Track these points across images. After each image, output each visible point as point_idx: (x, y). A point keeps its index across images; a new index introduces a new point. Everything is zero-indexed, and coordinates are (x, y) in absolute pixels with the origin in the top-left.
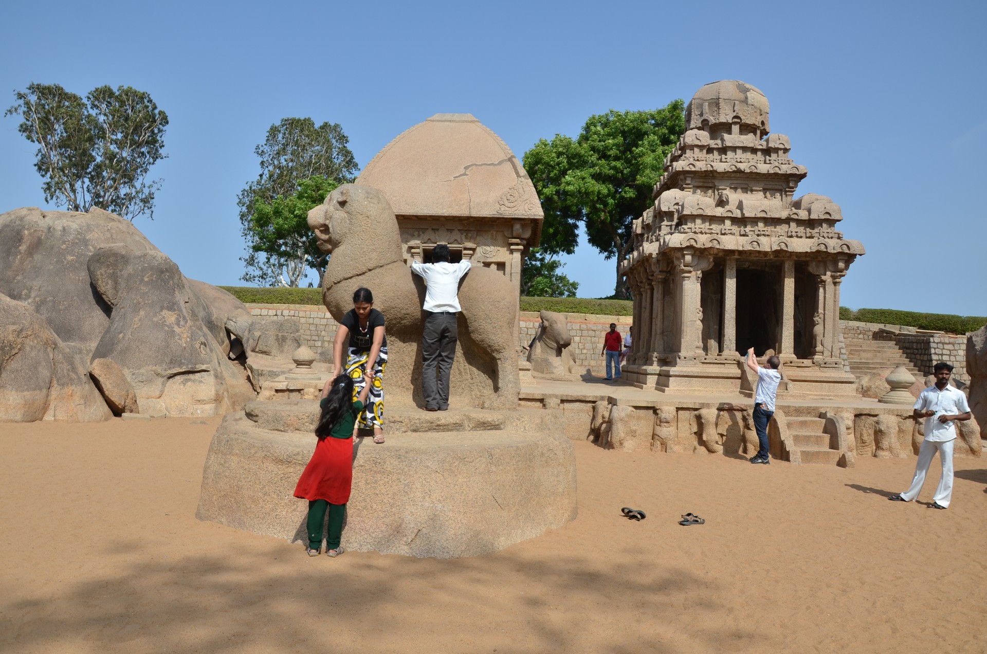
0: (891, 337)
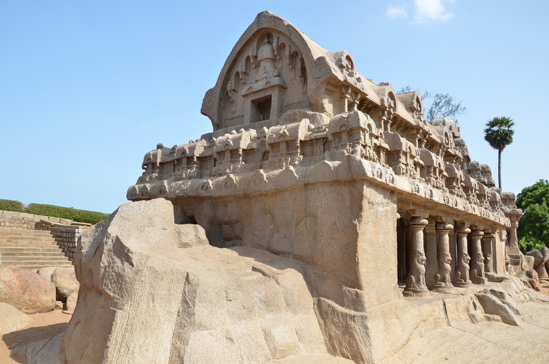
0: (48, 227)
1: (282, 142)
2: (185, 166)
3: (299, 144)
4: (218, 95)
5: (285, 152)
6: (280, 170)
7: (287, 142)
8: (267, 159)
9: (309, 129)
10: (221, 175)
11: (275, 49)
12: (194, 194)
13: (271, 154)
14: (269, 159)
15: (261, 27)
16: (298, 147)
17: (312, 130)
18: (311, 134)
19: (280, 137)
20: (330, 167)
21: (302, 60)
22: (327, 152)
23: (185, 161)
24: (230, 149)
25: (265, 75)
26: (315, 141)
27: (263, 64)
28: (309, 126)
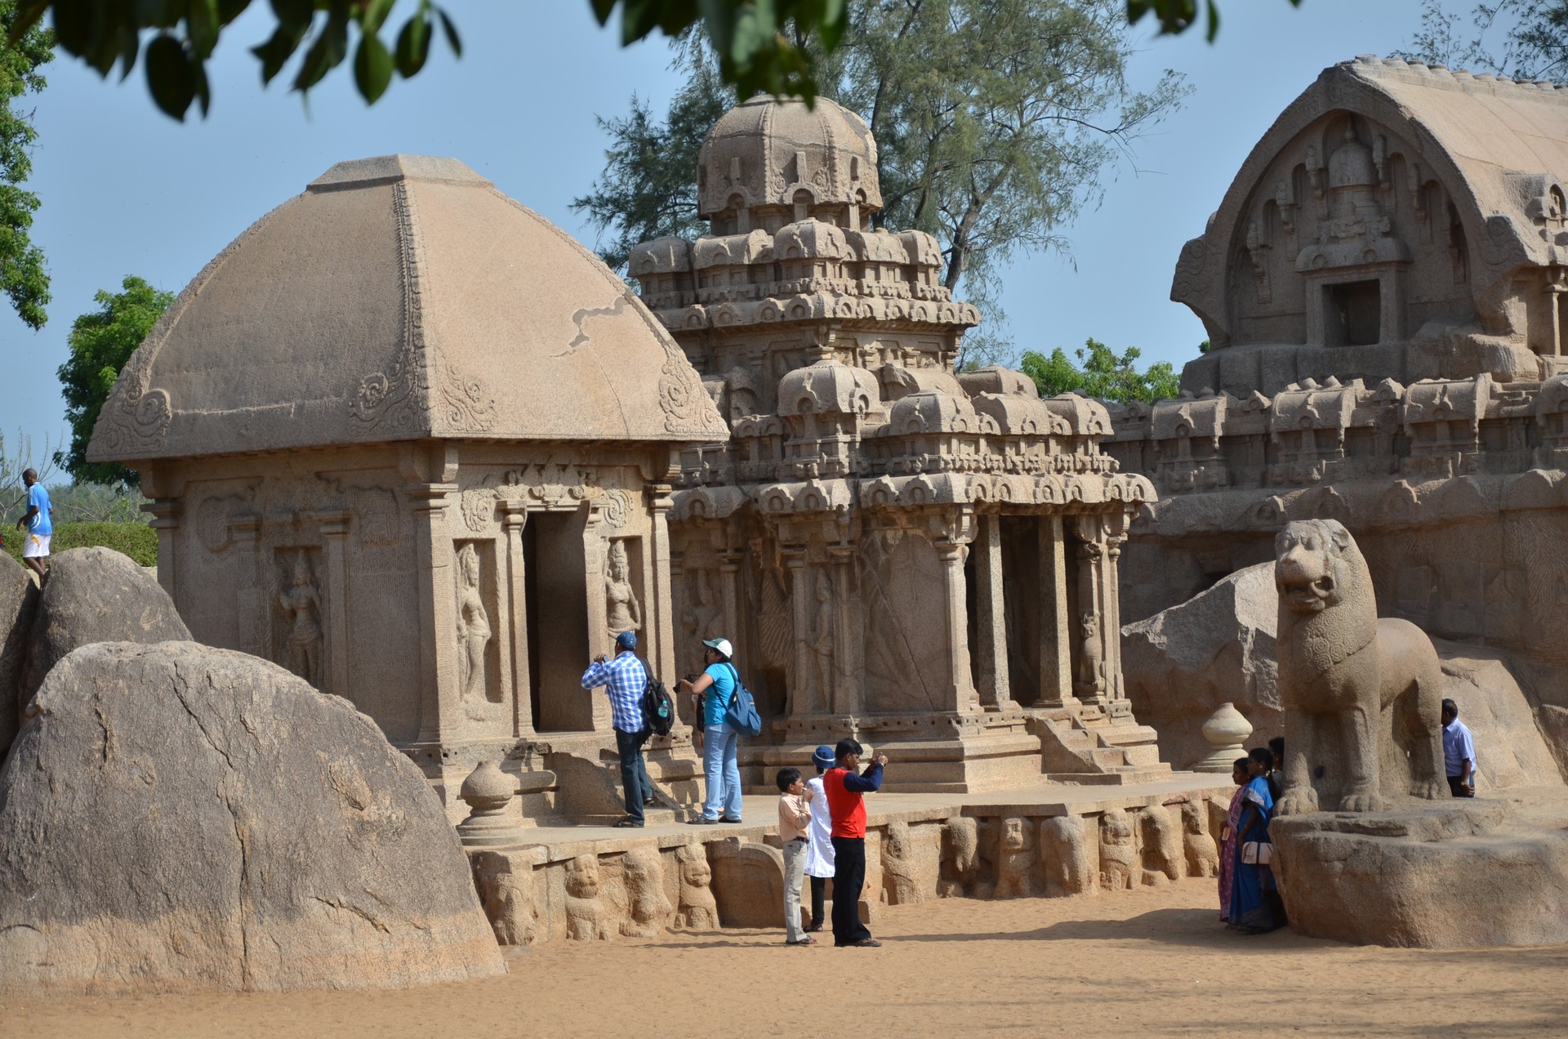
1: (1440, 421)
2: (1190, 458)
3: (1477, 430)
4: (1222, 259)
5: (1448, 442)
6: (1442, 481)
7: (1450, 423)
8: (1408, 454)
9: (1493, 394)
10: (1298, 485)
11: (1379, 166)
12: (1236, 527)
13: (1415, 444)
14: (1413, 453)
15: (1339, 106)
16: (1475, 435)
17: (1499, 396)
18: (1499, 407)
19: (1435, 412)
20: (1546, 482)
21: (1452, 208)
22: (1537, 449)
23: (1185, 445)
24: (1314, 427)
25: (1356, 229)
26: (1507, 422)
27: (1346, 197)
28: (1491, 387)
